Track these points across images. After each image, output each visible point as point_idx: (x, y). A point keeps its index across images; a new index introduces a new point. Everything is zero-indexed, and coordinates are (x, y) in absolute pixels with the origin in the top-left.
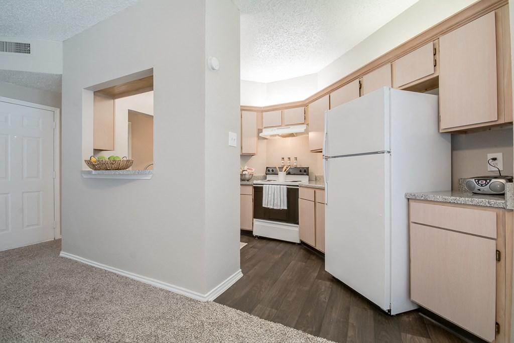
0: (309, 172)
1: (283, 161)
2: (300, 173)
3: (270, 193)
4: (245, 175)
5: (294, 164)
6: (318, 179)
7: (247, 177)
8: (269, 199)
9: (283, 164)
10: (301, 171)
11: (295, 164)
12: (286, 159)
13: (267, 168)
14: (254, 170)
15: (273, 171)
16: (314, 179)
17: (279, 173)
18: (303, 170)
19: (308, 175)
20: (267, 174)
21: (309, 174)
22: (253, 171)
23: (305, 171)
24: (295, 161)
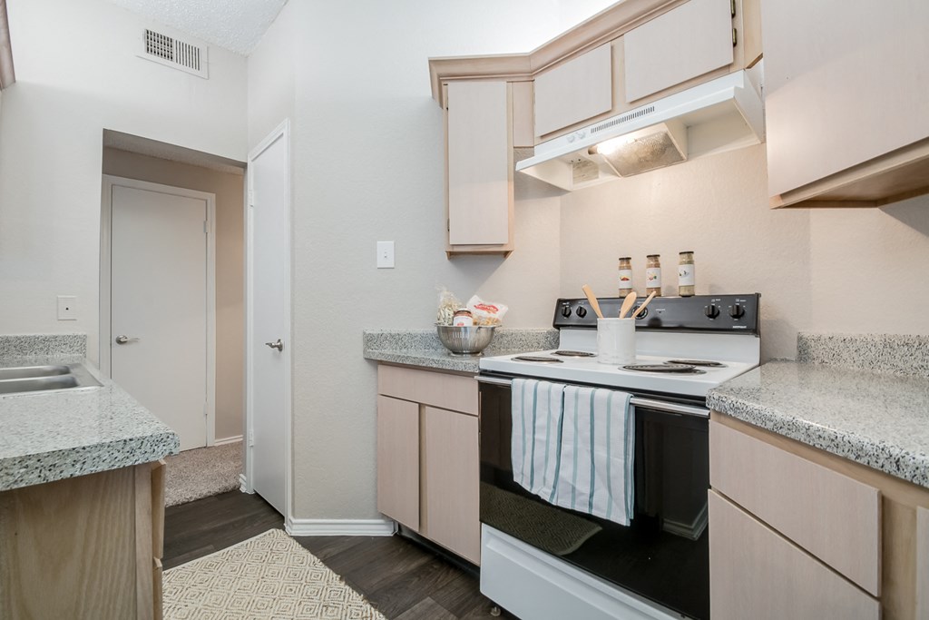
0: (763, 317)
1: (625, 273)
2: (710, 323)
3: (541, 421)
4: (458, 329)
5: (676, 279)
6: (816, 351)
7: (471, 338)
8: (540, 452)
9: (625, 285)
10: (714, 314)
11: (683, 282)
12: (639, 262)
13: (560, 302)
14: (503, 309)
15: (582, 313)
16: (793, 353)
17: (602, 321)
18: (726, 311)
19: (755, 331)
20: (557, 327)
21: (763, 329)
22: (496, 316)
23: (739, 314)
24: (686, 268)
